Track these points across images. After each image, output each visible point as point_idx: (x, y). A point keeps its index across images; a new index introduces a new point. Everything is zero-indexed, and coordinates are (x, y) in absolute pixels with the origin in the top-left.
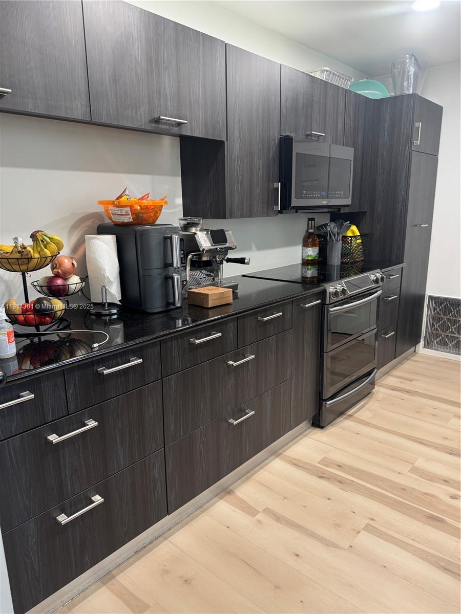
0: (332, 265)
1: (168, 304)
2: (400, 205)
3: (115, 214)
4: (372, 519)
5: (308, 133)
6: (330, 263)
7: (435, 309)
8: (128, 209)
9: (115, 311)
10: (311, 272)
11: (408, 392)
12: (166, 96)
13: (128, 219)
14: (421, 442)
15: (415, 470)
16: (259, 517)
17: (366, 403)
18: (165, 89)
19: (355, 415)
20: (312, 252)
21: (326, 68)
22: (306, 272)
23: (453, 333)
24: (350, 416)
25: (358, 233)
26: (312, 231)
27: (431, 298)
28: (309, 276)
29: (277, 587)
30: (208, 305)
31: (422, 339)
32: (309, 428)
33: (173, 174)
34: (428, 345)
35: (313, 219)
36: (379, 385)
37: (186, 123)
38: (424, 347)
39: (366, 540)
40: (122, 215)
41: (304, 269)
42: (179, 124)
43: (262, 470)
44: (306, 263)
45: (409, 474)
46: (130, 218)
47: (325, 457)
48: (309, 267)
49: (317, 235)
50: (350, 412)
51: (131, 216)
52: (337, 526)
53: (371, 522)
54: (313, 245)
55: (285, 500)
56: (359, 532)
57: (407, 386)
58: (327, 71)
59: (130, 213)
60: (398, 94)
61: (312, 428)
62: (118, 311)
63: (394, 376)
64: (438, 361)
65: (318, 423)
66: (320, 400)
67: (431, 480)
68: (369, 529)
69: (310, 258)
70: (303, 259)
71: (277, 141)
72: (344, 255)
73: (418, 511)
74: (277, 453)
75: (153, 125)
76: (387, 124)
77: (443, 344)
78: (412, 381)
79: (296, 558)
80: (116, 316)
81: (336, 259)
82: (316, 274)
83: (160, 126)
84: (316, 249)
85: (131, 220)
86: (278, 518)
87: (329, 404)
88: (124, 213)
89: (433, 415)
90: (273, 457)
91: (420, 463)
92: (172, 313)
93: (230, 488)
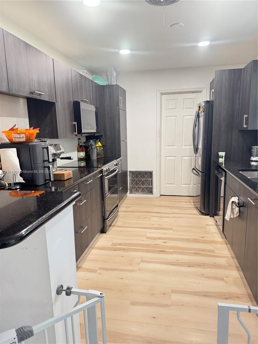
0: (93, 160)
1: (46, 180)
2: (117, 132)
3: (16, 138)
4: (142, 258)
5: (82, 100)
6: (92, 159)
7: (132, 176)
8: (24, 135)
9: (18, 187)
10: (83, 164)
11: (131, 212)
12: (35, 81)
13: (23, 140)
14: (145, 228)
15: (148, 238)
16: (98, 271)
17: (118, 219)
18: (34, 78)
19: (116, 225)
20: (82, 154)
21: (85, 71)
22: (81, 164)
23: (140, 185)
24: (114, 225)
25: (101, 145)
26: (81, 144)
27: (130, 172)
28: (82, 166)
29: (120, 291)
30: (65, 179)
31: (128, 190)
32: (100, 234)
33: (25, 118)
34: (131, 193)
35: (79, 139)
36: (120, 212)
37: (43, 94)
38: (130, 193)
39: (143, 265)
40: (20, 138)
41: (79, 163)
42: (40, 95)
43: (89, 256)
44: (80, 160)
45: (146, 240)
46: (24, 139)
47: (112, 243)
48: (82, 162)
49: (84, 146)
50: (113, 224)
51: (25, 138)
52: (131, 264)
53: (142, 259)
54: (83, 151)
55: (106, 262)
56: (140, 264)
57: (129, 209)
58: (85, 72)
59: (25, 137)
60: (110, 84)
61: (101, 234)
62: (20, 187)
63: (123, 207)
64: (136, 198)
65: (103, 231)
66: (104, 220)
67: (155, 240)
68: (142, 261)
69: (82, 157)
70: (78, 158)
71: (72, 103)
72: (97, 155)
73: (155, 251)
74: (92, 247)
75: (31, 95)
76: (107, 97)
77: (137, 191)
78: (130, 207)
79: (122, 279)
80: (19, 190)
81: (94, 157)
82: (85, 165)
83: (34, 95)
84: (84, 153)
85: (25, 140)
86: (107, 270)
87: (108, 221)
88: (21, 137)
89: (145, 218)
90: (90, 249)
91: (148, 235)
92: (47, 184)
93: (79, 266)
